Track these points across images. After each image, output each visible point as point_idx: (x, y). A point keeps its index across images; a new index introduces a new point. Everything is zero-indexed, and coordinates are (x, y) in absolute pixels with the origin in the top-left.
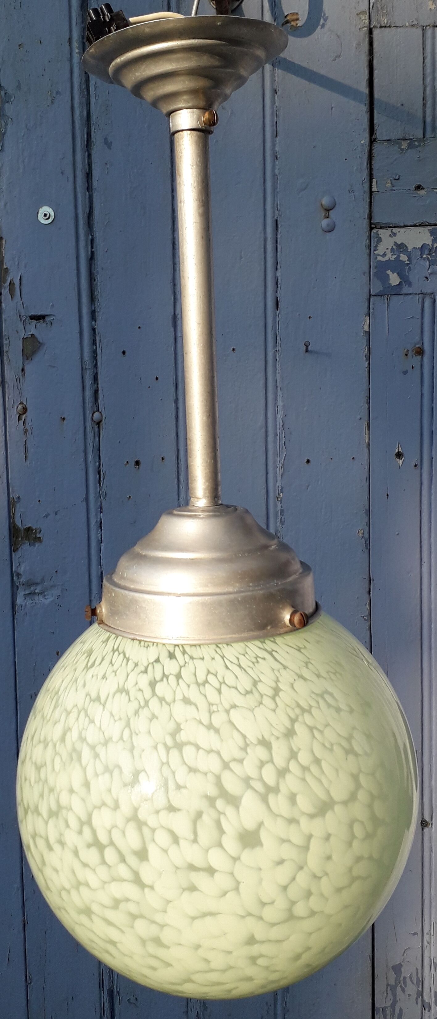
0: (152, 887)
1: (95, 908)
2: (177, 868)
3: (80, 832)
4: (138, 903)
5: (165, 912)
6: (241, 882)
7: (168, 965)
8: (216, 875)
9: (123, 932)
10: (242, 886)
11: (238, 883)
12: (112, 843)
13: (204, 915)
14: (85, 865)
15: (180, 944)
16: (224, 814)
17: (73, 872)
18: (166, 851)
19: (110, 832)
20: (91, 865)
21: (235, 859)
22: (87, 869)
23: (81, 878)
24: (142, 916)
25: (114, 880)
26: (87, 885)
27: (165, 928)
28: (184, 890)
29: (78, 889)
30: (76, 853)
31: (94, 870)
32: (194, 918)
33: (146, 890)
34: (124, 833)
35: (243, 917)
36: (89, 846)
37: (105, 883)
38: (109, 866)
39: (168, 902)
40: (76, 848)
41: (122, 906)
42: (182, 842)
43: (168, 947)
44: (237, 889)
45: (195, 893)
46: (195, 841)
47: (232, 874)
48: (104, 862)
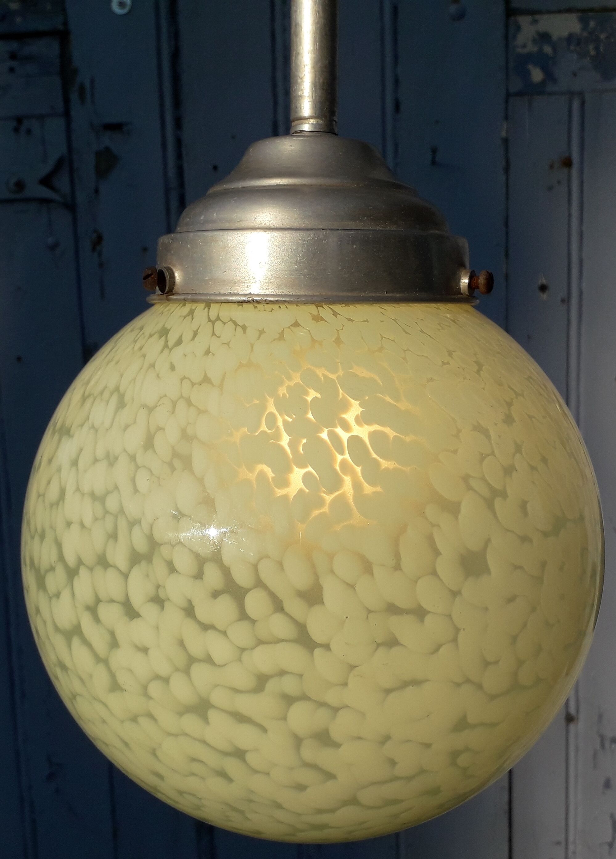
0: (327, 647)
1: (219, 697)
2: (369, 611)
3: (199, 576)
4: (301, 676)
5: (345, 684)
6: (460, 630)
7: (330, 776)
8: (428, 619)
9: (264, 730)
10: (461, 637)
11: (457, 630)
12: (259, 584)
13: (405, 684)
14: (206, 627)
15: (359, 738)
16: (438, 526)
17: (181, 644)
18: (352, 586)
19: (255, 567)
20: (218, 627)
21: (455, 594)
22: (211, 634)
23: (195, 649)
24: (304, 697)
25: (260, 642)
26: (209, 660)
27: (341, 712)
28: (378, 645)
29: (187, 671)
30: (190, 611)
31: (224, 633)
32: (388, 691)
33: (317, 651)
34: (280, 565)
35: (458, 685)
36: (215, 594)
37: (243, 650)
38: (253, 622)
39: (352, 667)
40: (190, 602)
41: (271, 686)
42: (376, 570)
43: (337, 745)
44: (455, 640)
45: (395, 650)
46: (397, 567)
47: (450, 616)
48: (243, 616)
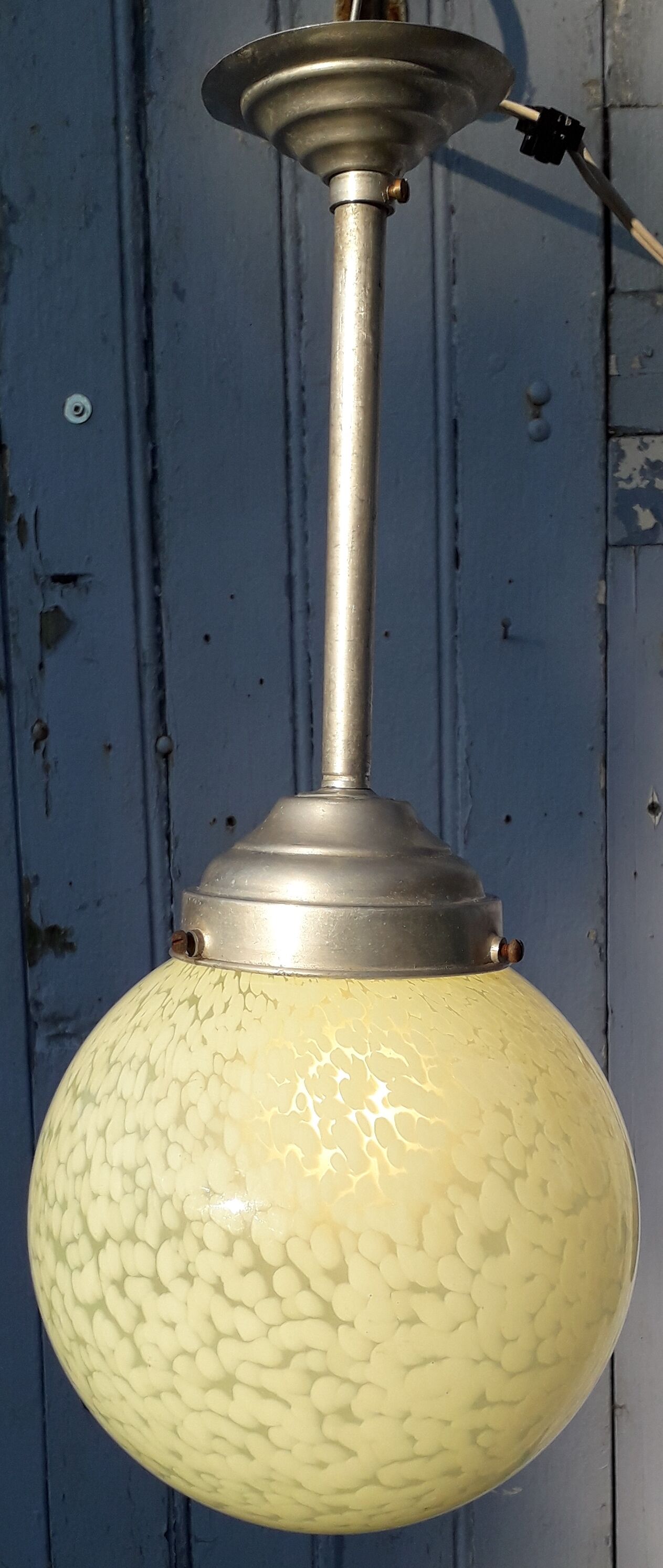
0: (351, 1324)
1: (244, 1373)
2: (393, 1290)
3: (229, 1253)
4: (326, 1352)
5: (368, 1361)
6: (479, 1308)
7: (351, 1453)
8: (448, 1297)
9: (287, 1405)
10: (480, 1315)
11: (476, 1308)
12: (288, 1262)
13: (425, 1361)
14: (234, 1304)
15: (381, 1414)
16: (460, 1206)
17: (210, 1319)
18: (377, 1266)
19: (284, 1246)
20: (246, 1303)
21: (475, 1273)
22: (238, 1308)
23: (223, 1324)
24: (328, 1373)
25: (287, 1319)
26: (236, 1336)
27: (363, 1388)
28: (400, 1323)
29: (214, 1347)
30: (219, 1287)
31: (252, 1310)
32: (409, 1368)
33: (342, 1328)
34: (308, 1244)
35: (477, 1362)
36: (245, 1272)
37: (270, 1326)
38: (281, 1299)
39: (375, 1344)
40: (219, 1278)
41: (296, 1361)
42: (399, 1250)
43: (359, 1422)
44: (474, 1318)
45: (417, 1327)
46: (420, 1247)
47: (469, 1295)
48: (271, 1293)
